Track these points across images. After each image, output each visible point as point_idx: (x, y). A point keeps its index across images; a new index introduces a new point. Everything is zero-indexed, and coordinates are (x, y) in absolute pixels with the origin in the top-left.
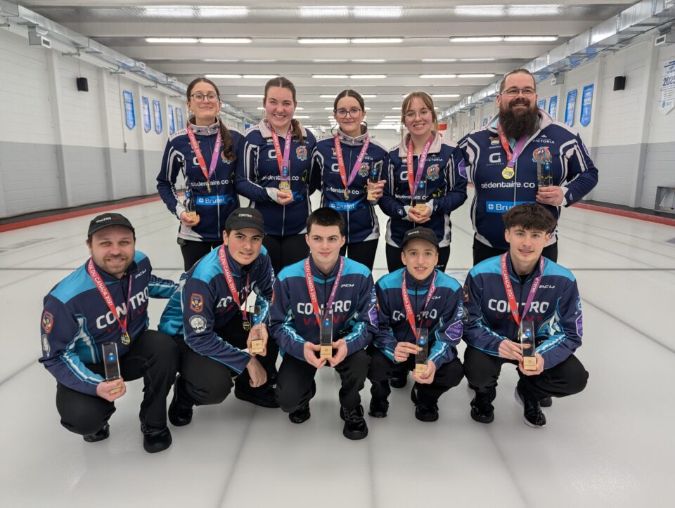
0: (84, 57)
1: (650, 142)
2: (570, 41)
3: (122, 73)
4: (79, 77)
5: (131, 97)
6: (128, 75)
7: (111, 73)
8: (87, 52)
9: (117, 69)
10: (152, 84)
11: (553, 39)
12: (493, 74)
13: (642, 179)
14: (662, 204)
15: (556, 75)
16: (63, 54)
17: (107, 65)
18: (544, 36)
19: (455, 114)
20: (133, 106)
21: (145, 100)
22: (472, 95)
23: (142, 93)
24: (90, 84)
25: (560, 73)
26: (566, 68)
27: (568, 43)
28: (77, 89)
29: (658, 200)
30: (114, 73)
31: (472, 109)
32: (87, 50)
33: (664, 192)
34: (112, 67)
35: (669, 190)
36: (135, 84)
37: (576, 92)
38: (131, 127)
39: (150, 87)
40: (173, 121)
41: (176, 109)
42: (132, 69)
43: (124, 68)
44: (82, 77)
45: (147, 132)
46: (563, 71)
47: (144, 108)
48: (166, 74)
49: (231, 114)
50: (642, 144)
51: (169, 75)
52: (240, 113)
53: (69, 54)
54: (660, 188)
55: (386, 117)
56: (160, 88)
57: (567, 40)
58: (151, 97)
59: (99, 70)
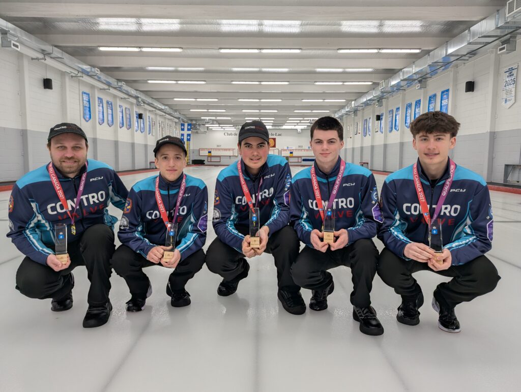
0: (49, 61)
1: (496, 131)
2: (430, 53)
3: (81, 76)
4: (45, 78)
5: (89, 97)
6: (86, 79)
7: (72, 76)
8: (51, 58)
9: (77, 73)
10: (106, 87)
11: (418, 51)
12: (371, 82)
13: (491, 159)
14: (509, 179)
15: (420, 82)
16: (32, 59)
17: (68, 70)
18: (410, 49)
19: (342, 116)
20: (90, 104)
21: (100, 100)
22: (355, 100)
23: (97, 94)
24: (54, 84)
25: (423, 80)
26: (427, 76)
27: (429, 55)
28: (43, 87)
29: (506, 175)
30: (74, 77)
31: (355, 111)
32: (52, 56)
33: (510, 169)
34: (72, 71)
35: (514, 167)
36: (93, 87)
37: (435, 95)
38: (87, 119)
39: (104, 89)
40: (123, 117)
41: (126, 108)
42: (89, 74)
43: (82, 73)
44: (48, 78)
45: (100, 125)
46: (425, 78)
47: (99, 106)
48: (117, 80)
49: (169, 114)
50: (490, 132)
51: (119, 80)
52: (176, 114)
53: (37, 59)
54: (507, 166)
55: (290, 119)
56: (112, 91)
57: (428, 52)
58: (105, 98)
59: (63, 74)
